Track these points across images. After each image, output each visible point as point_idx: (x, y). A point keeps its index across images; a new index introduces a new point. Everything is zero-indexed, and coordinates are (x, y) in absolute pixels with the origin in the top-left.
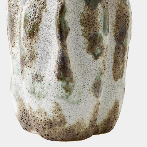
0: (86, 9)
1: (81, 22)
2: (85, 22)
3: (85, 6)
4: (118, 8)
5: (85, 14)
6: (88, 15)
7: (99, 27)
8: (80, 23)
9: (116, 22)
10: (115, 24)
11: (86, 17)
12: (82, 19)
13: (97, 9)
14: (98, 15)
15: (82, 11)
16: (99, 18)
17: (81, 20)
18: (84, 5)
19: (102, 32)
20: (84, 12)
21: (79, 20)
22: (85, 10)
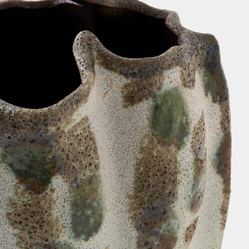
0: (19, 190)
1: (9, 219)
2: (19, 219)
3: (15, 183)
4: (140, 156)
5: (16, 201)
6: (25, 205)
7: (58, 230)
8: (7, 221)
9: (135, 188)
10: (131, 193)
11: (20, 209)
12: (10, 211)
13: (48, 191)
14: (54, 203)
15: (11, 195)
16: (58, 210)
17: (9, 214)
18: (13, 182)
19: (69, 237)
20: (16, 197)
21: (5, 214)
22: (16, 194)
